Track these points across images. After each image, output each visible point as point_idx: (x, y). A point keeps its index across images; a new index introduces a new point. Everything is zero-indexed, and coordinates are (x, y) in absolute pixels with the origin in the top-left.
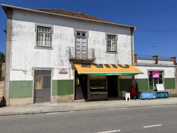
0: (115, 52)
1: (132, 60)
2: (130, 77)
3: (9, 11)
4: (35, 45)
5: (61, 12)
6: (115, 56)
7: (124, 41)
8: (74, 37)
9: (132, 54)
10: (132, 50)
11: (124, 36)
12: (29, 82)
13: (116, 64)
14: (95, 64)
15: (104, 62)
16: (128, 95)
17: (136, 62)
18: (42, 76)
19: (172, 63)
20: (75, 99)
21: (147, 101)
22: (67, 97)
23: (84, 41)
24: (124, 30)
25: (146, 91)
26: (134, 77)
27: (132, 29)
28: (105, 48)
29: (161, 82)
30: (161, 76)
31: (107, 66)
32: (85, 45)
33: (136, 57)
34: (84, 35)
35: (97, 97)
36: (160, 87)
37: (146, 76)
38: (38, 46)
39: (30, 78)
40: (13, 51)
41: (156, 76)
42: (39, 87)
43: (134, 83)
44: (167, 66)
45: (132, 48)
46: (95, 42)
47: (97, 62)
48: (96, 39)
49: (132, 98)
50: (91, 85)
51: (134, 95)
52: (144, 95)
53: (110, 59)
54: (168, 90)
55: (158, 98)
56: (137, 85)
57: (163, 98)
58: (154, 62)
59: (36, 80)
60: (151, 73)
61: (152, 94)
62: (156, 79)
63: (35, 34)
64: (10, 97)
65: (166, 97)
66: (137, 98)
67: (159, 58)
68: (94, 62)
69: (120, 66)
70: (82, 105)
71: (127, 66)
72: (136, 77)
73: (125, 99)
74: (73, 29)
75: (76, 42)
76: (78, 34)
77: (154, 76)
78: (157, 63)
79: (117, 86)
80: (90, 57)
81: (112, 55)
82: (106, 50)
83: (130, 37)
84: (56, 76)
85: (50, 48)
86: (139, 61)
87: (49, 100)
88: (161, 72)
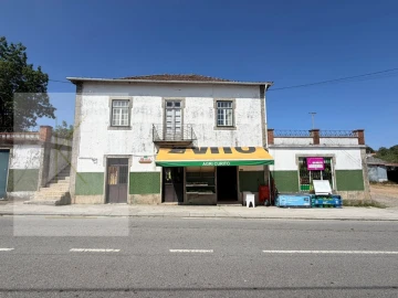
0: (232, 127)
1: (264, 139)
2: (261, 168)
4: (109, 124)
6: (232, 134)
7: (249, 111)
8: (162, 110)
9: (263, 130)
10: (263, 123)
11: (248, 101)
12: (100, 174)
13: (232, 146)
14: (193, 148)
15: (210, 144)
16: (250, 198)
18: (118, 166)
19: (355, 141)
21: (290, 210)
22: (150, 197)
23: (178, 113)
24: (248, 91)
25: (293, 191)
26: (267, 167)
27: (262, 87)
28: (213, 122)
29: (328, 177)
30: (327, 166)
31: (215, 150)
32: (179, 119)
34: (178, 104)
35: (197, 200)
36: (322, 187)
38: (113, 126)
39: (101, 168)
40: (82, 134)
41: (317, 166)
42: (114, 181)
43: (267, 178)
44: (340, 148)
45: (263, 117)
46: (195, 114)
47: (199, 144)
48: (198, 111)
51: (264, 199)
53: (223, 139)
54: (338, 193)
55: (318, 206)
56: (272, 182)
57: (329, 206)
58: (312, 140)
59: (109, 173)
60: (305, 161)
61: (301, 198)
62: (317, 171)
63: (109, 110)
64: (77, 194)
65: (335, 206)
68: (195, 145)
69: (239, 149)
71: (252, 150)
72: (271, 168)
74: (161, 98)
75: (165, 116)
76: (169, 104)
77: (310, 166)
78: (317, 142)
80: (187, 137)
81: (226, 132)
82: (214, 124)
83: (258, 101)
84: (135, 167)
85: (129, 127)
87: (125, 200)
88: (329, 159)
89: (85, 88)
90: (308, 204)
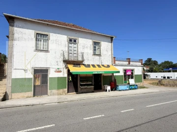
0: (100, 55)
1: (112, 61)
2: (111, 74)
3: (11, 20)
4: (34, 48)
5: (56, 22)
6: (100, 58)
7: (106, 47)
8: (67, 43)
9: (112, 57)
10: (112, 54)
11: (106, 43)
12: (30, 79)
13: (100, 65)
14: (84, 65)
15: (91, 63)
16: (109, 88)
17: (115, 63)
18: (41, 74)
19: (140, 64)
20: (68, 92)
21: (123, 92)
22: (61, 91)
23: (75, 46)
24: (105, 39)
25: (122, 84)
26: (113, 74)
27: (112, 38)
28: (91, 52)
29: (132, 78)
30: (132, 73)
31: (94, 66)
32: (76, 49)
33: (115, 59)
34: (75, 41)
35: (85, 90)
36: (132, 81)
37: (122, 73)
38: (37, 50)
39: (30, 75)
40: (15, 53)
41: (129, 73)
42: (38, 83)
43: (113, 79)
44: (136, 66)
45: (112, 51)
46: (84, 47)
47: (86, 63)
48: (85, 45)
49: (112, 90)
50: (81, 81)
51: (113, 88)
52: (120, 87)
53: (95, 60)
54: (137, 84)
55: (131, 89)
56: (115, 80)
57: (134, 89)
58: (128, 63)
59: (35, 78)
60: (125, 71)
61: (126, 87)
62: (129, 75)
63: (34, 39)
65: (135, 89)
66: (115, 90)
67: (131, 60)
68: (84, 63)
69: (103, 66)
70: (74, 97)
71: (108, 66)
72: (115, 74)
73: (106, 91)
74: (66, 36)
75: (69, 47)
76: (71, 40)
77: (127, 73)
78: (129, 64)
79: (101, 81)
80: (80, 59)
81: (97, 57)
82: (92, 53)
83: (110, 44)
84: (52, 74)
85: (47, 51)
86: (117, 62)
87: (46, 93)
88: (132, 70)
89: (16, 23)
90: (128, 89)
